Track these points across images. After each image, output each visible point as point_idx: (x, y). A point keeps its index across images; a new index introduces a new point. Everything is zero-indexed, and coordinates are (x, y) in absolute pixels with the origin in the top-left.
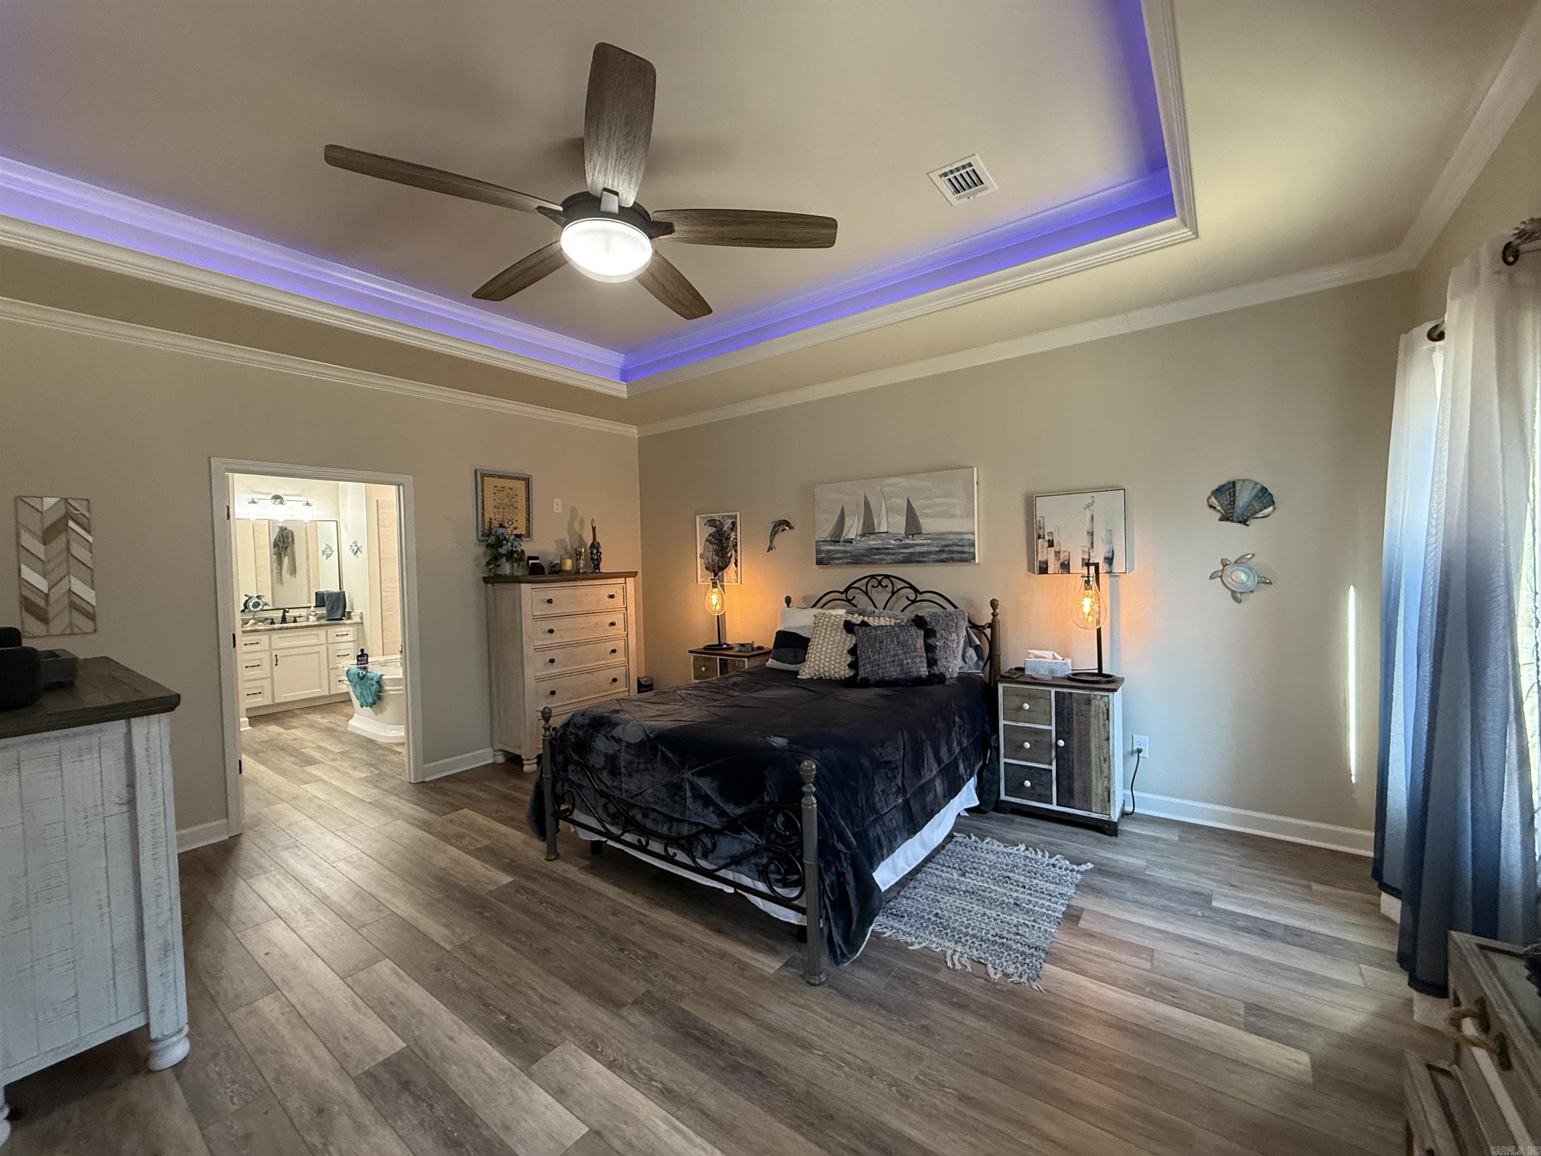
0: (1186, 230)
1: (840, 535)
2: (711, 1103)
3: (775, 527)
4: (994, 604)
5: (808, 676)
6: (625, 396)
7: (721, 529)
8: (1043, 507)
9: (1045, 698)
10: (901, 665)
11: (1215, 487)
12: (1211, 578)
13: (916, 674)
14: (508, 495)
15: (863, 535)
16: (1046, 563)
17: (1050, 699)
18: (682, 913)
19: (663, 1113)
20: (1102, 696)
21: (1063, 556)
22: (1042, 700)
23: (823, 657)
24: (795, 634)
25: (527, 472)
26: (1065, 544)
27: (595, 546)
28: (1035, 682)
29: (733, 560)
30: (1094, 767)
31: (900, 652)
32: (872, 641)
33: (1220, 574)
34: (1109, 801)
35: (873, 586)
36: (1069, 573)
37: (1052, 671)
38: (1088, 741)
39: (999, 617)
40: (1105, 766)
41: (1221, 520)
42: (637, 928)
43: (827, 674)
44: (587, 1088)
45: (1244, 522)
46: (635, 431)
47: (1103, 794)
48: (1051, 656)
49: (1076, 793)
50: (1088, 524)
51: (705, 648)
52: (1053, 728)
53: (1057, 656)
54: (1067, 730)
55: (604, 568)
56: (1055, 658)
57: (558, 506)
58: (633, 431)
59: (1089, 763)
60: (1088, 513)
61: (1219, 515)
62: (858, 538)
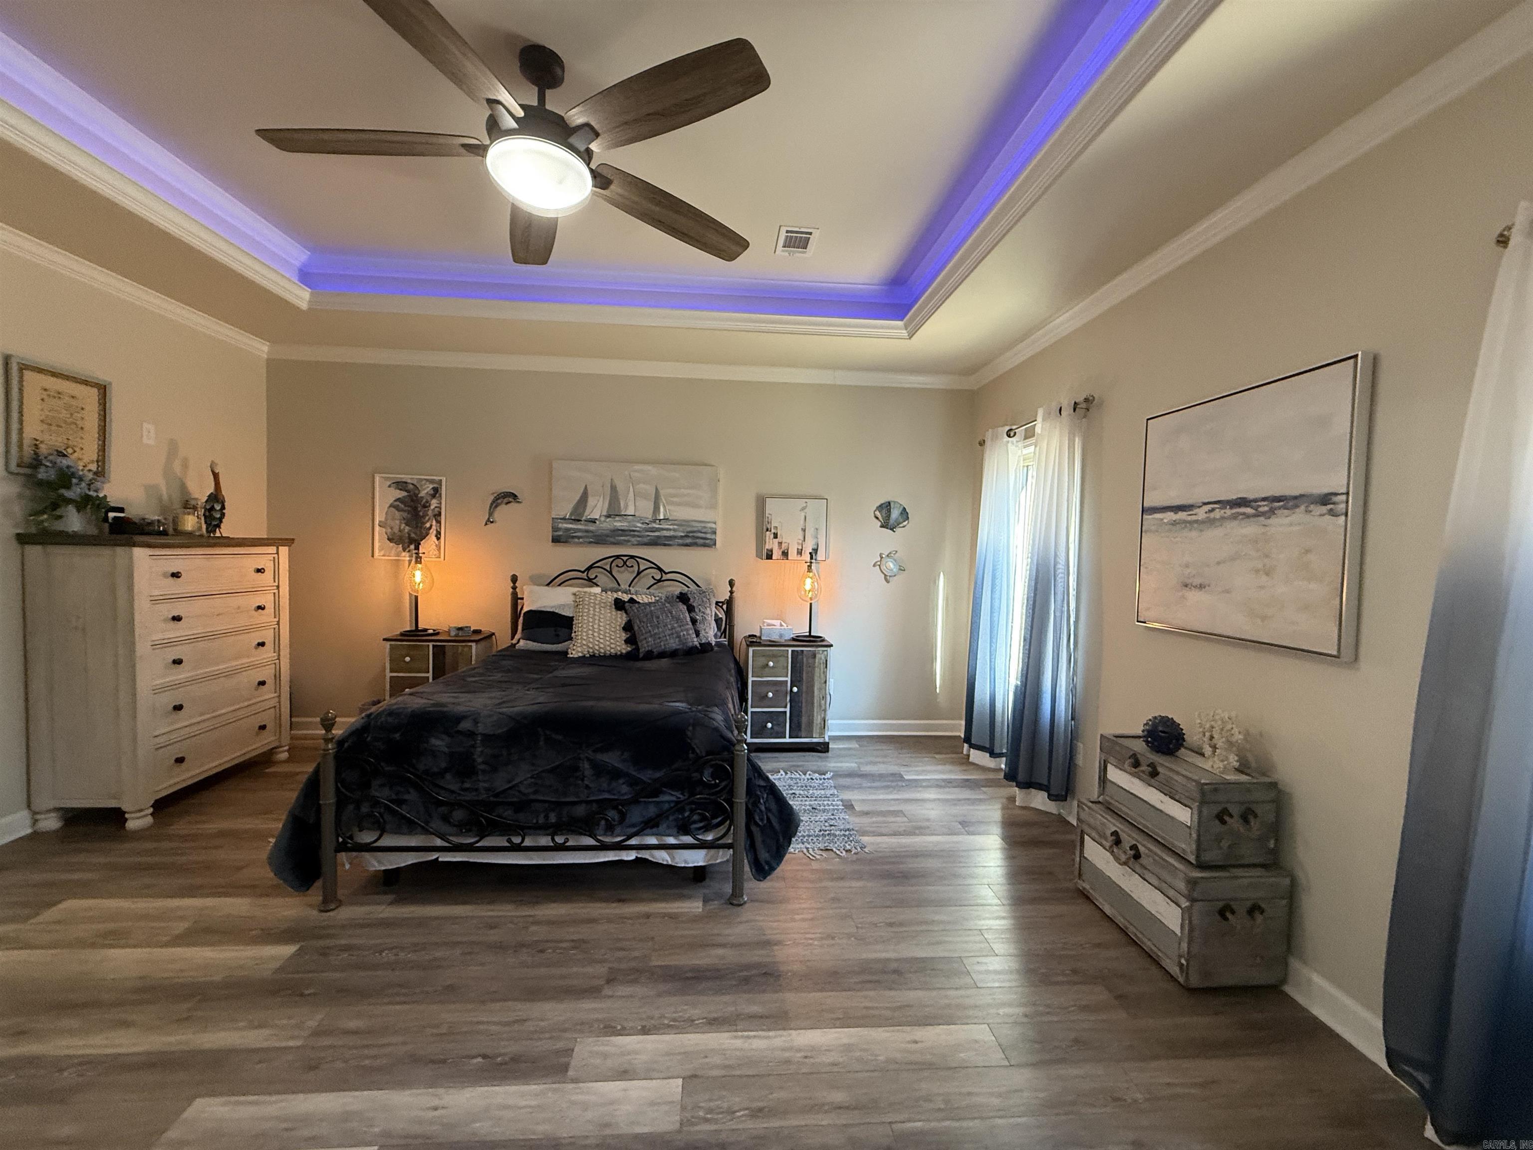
0: (905, 331)
1: (582, 514)
2: (755, 1009)
3: (496, 499)
4: (731, 583)
5: (580, 655)
6: (304, 306)
7: (416, 495)
8: (771, 506)
9: (784, 656)
10: (679, 637)
11: (878, 504)
12: (874, 566)
13: (691, 644)
14: (68, 407)
15: (608, 516)
16: (772, 551)
17: (788, 657)
18: (568, 900)
19: (727, 1035)
20: (823, 651)
21: (784, 546)
22: (781, 658)
23: (596, 634)
24: (553, 613)
25: (102, 375)
26: (784, 537)
27: (216, 498)
28: (773, 644)
29: (433, 532)
30: (815, 705)
31: (676, 625)
32: (649, 616)
33: (879, 563)
34: (824, 728)
35: (617, 566)
36: (787, 559)
37: (781, 636)
38: (813, 686)
39: (734, 594)
40: (823, 702)
41: (882, 526)
42: (533, 928)
43: (602, 651)
44: (644, 1057)
45: (892, 529)
46: (266, 349)
47: (820, 724)
48: (779, 624)
49: (803, 726)
50: (802, 522)
51: (402, 634)
52: (789, 679)
53: (783, 624)
54: (799, 679)
55: (226, 530)
56: (781, 625)
57: (149, 435)
58: (262, 348)
59: (813, 703)
60: (803, 514)
61: (879, 524)
62: (603, 519)
